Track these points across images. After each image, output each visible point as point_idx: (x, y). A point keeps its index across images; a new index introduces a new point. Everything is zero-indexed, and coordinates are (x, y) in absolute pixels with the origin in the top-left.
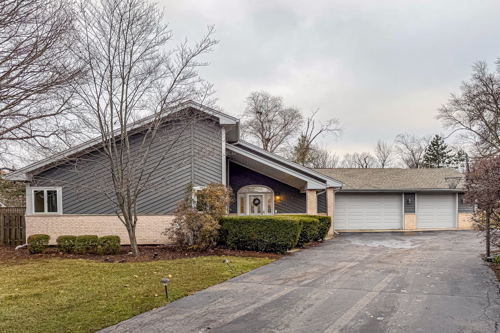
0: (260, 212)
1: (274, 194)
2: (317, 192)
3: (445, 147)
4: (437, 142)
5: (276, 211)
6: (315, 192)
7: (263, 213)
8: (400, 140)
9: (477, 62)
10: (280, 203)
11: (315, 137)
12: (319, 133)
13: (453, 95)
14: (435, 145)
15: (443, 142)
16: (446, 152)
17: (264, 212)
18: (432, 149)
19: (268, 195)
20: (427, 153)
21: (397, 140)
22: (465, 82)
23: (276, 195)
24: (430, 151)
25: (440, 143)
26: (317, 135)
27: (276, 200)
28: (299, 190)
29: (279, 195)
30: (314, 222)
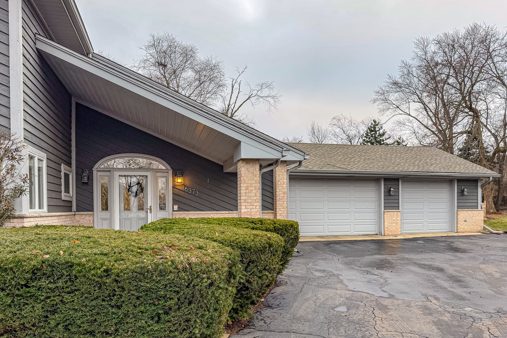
0: (142, 209)
1: (171, 172)
2: (261, 167)
3: (383, 134)
4: (375, 128)
5: (176, 207)
6: (258, 167)
7: (149, 211)
8: (336, 123)
9: (419, 38)
10: (184, 191)
11: (241, 105)
12: (247, 99)
13: (390, 77)
14: (373, 131)
15: (381, 127)
16: (385, 139)
17: (150, 209)
18: (369, 136)
19: (158, 174)
20: (364, 140)
21: (333, 123)
22: (405, 61)
23: (175, 175)
24: (367, 138)
25: (378, 129)
26: (244, 102)
27: (176, 185)
28: (221, 167)
29: (182, 175)
30: (270, 245)
